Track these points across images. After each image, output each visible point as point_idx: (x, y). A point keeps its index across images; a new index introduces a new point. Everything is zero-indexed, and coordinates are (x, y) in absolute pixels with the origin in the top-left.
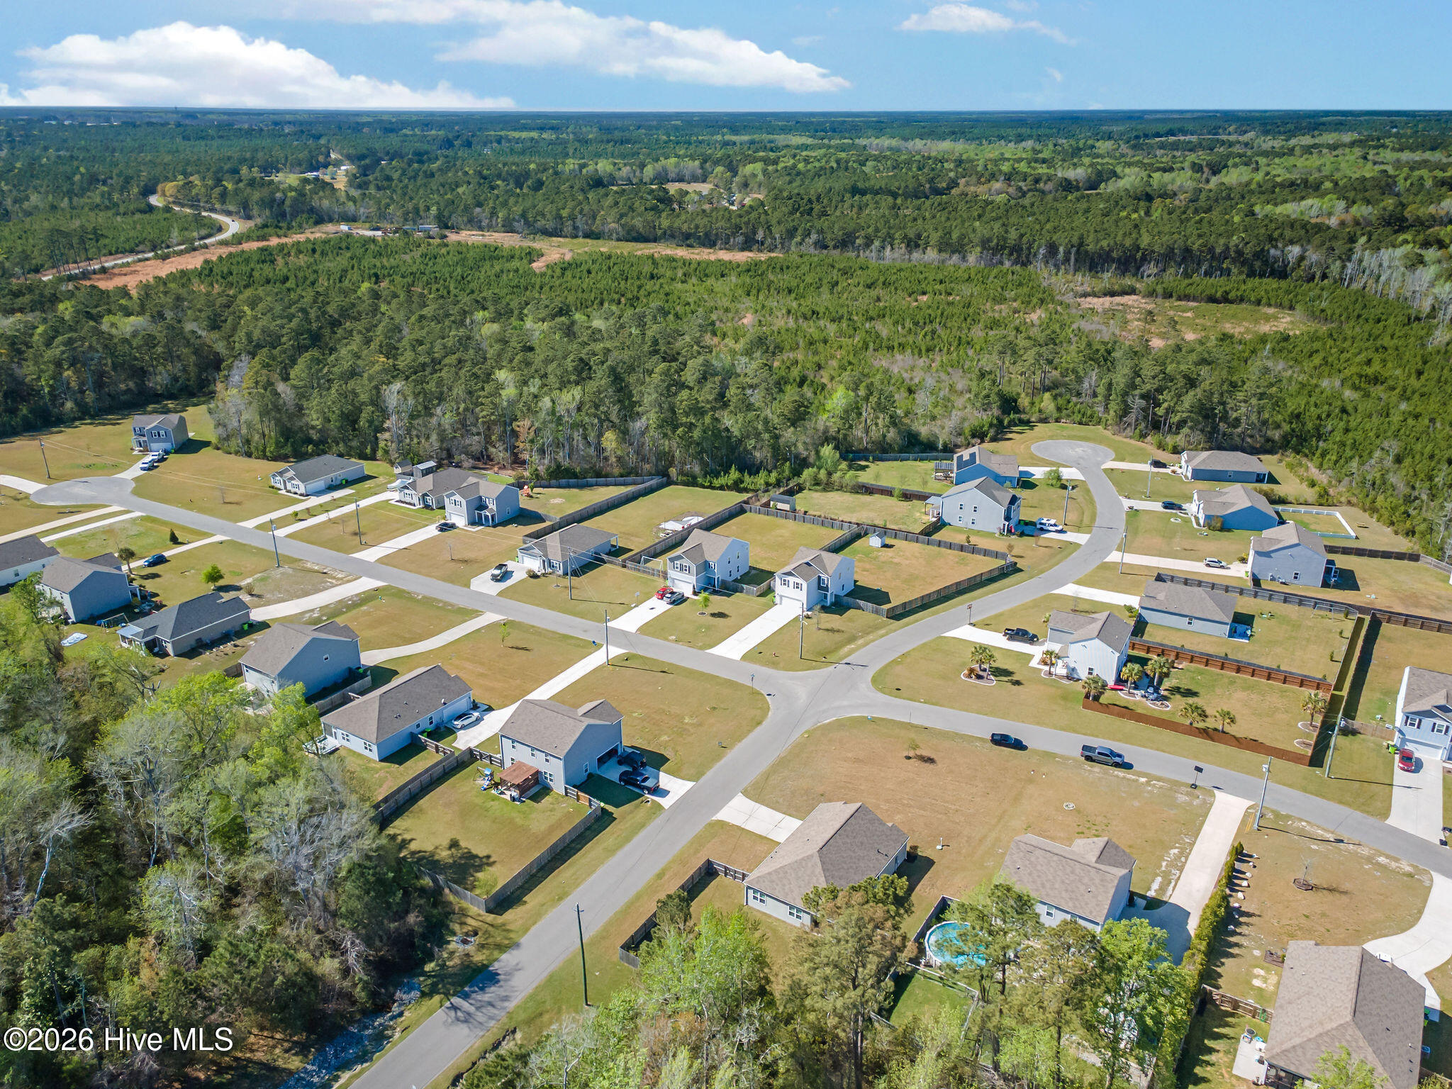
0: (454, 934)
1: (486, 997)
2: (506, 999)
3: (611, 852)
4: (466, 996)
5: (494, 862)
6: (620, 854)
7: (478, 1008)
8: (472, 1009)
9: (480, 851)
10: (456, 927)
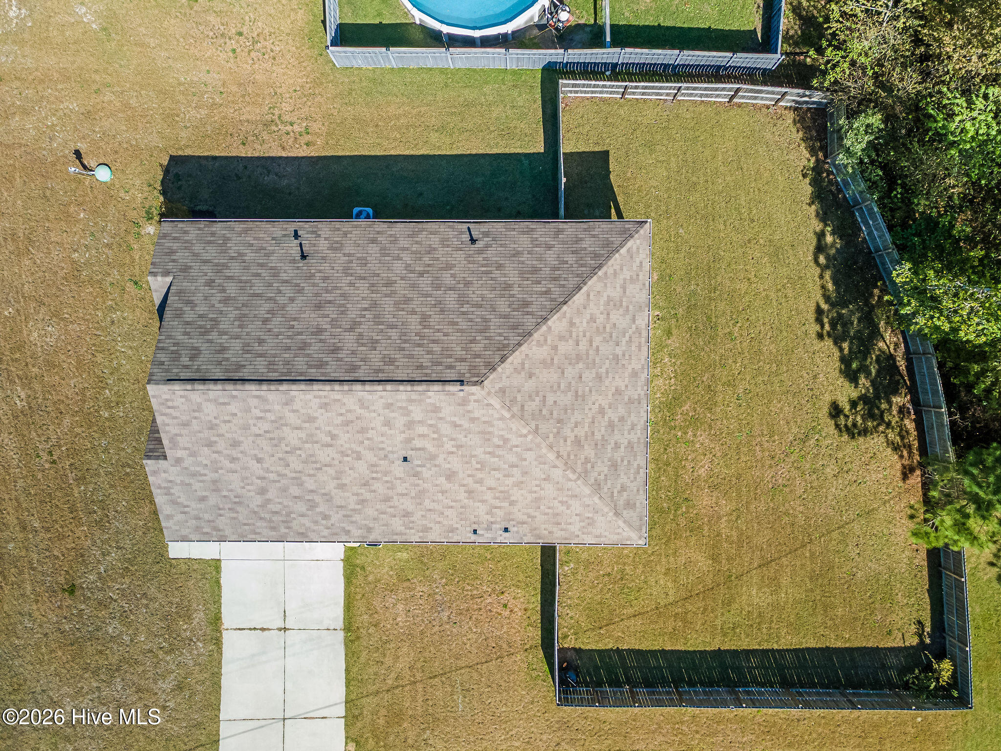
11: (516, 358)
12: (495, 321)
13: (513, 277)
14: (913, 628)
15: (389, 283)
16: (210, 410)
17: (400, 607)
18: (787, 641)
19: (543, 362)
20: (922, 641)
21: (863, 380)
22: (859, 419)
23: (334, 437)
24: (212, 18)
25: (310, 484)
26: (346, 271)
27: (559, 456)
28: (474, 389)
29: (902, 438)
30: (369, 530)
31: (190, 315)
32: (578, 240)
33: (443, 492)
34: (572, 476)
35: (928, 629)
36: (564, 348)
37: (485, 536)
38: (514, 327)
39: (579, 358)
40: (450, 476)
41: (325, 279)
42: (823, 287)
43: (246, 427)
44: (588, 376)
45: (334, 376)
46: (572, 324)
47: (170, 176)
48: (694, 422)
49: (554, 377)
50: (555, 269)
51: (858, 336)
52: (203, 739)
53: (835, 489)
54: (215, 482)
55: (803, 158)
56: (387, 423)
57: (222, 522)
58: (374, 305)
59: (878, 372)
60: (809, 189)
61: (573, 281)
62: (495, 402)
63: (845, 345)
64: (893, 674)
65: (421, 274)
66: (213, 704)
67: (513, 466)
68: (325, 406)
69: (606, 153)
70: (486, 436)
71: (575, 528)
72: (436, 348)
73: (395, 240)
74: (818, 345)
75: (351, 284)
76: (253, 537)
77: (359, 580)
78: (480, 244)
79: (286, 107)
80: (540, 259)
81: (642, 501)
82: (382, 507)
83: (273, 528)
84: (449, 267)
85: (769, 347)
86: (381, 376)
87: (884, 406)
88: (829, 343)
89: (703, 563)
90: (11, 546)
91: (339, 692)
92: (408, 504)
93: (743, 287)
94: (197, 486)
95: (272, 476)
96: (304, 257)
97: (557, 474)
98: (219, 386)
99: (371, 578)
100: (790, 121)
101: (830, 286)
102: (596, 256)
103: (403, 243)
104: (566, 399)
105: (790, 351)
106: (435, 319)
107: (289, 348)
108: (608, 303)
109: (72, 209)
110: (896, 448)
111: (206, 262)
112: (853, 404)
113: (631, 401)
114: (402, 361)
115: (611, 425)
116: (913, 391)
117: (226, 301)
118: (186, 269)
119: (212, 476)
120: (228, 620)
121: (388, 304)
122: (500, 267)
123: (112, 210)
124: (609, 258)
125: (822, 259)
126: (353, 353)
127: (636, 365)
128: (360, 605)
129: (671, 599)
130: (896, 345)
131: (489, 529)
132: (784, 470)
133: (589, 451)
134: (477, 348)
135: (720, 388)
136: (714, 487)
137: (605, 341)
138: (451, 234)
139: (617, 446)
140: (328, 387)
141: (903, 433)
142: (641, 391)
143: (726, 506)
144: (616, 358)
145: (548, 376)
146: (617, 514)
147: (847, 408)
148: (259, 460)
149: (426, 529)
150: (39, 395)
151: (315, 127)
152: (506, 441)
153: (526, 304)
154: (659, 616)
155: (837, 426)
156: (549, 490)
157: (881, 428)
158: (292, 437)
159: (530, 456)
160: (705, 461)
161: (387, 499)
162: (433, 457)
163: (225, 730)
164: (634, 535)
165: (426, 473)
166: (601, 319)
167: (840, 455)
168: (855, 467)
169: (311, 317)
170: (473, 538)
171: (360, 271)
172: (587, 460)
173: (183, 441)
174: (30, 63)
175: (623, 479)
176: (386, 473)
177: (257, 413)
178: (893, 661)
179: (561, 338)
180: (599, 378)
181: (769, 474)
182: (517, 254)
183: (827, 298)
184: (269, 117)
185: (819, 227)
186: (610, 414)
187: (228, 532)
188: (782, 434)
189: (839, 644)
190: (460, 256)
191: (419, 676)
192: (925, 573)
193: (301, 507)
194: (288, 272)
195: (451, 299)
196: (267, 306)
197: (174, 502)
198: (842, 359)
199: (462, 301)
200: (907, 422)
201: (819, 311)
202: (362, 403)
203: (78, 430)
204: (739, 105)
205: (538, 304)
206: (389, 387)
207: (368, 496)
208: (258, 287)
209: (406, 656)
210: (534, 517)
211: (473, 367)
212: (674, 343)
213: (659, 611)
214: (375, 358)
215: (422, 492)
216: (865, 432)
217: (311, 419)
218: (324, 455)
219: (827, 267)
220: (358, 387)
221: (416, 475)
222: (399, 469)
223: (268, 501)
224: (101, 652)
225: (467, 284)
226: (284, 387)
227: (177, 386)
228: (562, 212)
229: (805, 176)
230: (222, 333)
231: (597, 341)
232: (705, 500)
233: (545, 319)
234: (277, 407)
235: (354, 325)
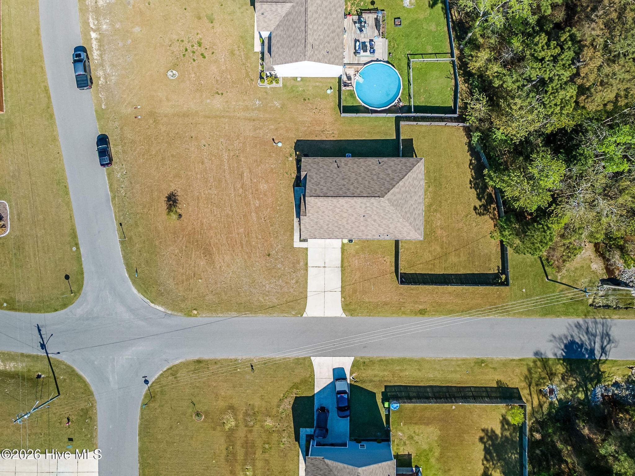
0: (551, 403)
1: (585, 338)
2: (578, 326)
3: (419, 363)
4: (592, 352)
5: (483, 430)
6: (416, 355)
7: (595, 336)
8: (598, 339)
9: (478, 451)
10: (546, 406)
11: (391, 191)
12: (386, 183)
13: (390, 172)
14: (497, 268)
15: (360, 174)
16: (319, 203)
17: (356, 261)
18: (462, 271)
19: (398, 192)
20: (499, 272)
21: (483, 200)
22: (482, 211)
23: (347, 210)
24: (309, 105)
25: (340, 223)
26: (349, 170)
27: (401, 215)
28: (382, 198)
29: (494, 216)
30: (353, 235)
31: (313, 181)
32: (406, 163)
33: (373, 225)
34: (405, 221)
35: (501, 268)
36: (403, 189)
37: (382, 237)
38: (391, 184)
39: (406, 192)
40: (375, 221)
41: (344, 173)
42: (471, 174)
43: (327, 208)
44: (408, 196)
45: (349, 195)
46: (404, 183)
47: (297, 145)
48: (436, 211)
49: (400, 196)
50: (400, 170)
51: (481, 188)
52: (303, 296)
53: (475, 230)
54: (316, 222)
55: (466, 140)
56: (361, 207)
57: (316, 233)
58: (357, 179)
59: (487, 198)
60: (467, 148)
61: (405, 173)
62: (387, 202)
63: (478, 190)
64: (491, 280)
65: (367, 171)
66: (306, 288)
67: (390, 218)
68: (346, 203)
69: (412, 139)
70: (384, 210)
71: (405, 235)
72: (372, 189)
73: (360, 163)
74: (470, 190)
75: (350, 174)
76: (323, 237)
77: (345, 253)
78: (381, 164)
79: (328, 127)
80: (396, 168)
81: (422, 229)
82: (357, 229)
83: (329, 235)
84: (374, 170)
85: (456, 191)
86: (360, 196)
87: (489, 207)
88: (473, 190)
89: (439, 249)
90: (254, 243)
91: (339, 284)
92: (363, 228)
93: (449, 174)
94: (312, 223)
95: (331, 221)
96: (338, 167)
97: (401, 220)
98: (322, 198)
99: (348, 253)
100: (462, 130)
101: (474, 174)
102: (410, 167)
103: (362, 164)
104: (403, 202)
105: (462, 192)
106: (372, 182)
107: (338, 189)
108: (413, 178)
109: (271, 154)
110: (492, 219)
111: (314, 168)
112: (480, 207)
113: (419, 203)
114: (364, 192)
115: (414, 209)
116: (497, 203)
117: (321, 178)
118: (310, 170)
119: (316, 220)
120: (309, 265)
121: (360, 179)
122: (387, 170)
123: (281, 153)
124: (413, 167)
125: (471, 167)
126: (353, 190)
127: (420, 194)
128: (345, 260)
129: (430, 259)
130: (492, 191)
131: (383, 235)
132: (461, 225)
133: (409, 215)
134: (382, 189)
135: (443, 201)
136: (442, 228)
137: (412, 188)
138: (374, 161)
139: (415, 214)
140: (348, 198)
141: (494, 215)
142: (421, 201)
143: (445, 234)
144: (415, 192)
145: (399, 196)
146: (415, 231)
147: (478, 207)
148: (329, 216)
149: (367, 235)
150: (262, 203)
151: (335, 132)
152: (389, 211)
153: (393, 179)
154: (427, 264)
155: (476, 212)
156: (399, 224)
157: (488, 213)
158: (337, 210)
159: (394, 215)
160: (439, 221)
161: (358, 227)
162: (371, 216)
163: (309, 294)
164: (420, 237)
165: (369, 220)
166: (411, 182)
167: (477, 221)
168: (481, 224)
169: (342, 182)
170: (379, 237)
171: (352, 171)
172: (408, 217)
173: (311, 212)
174: (262, 116)
175: (417, 222)
176: (359, 220)
177: (330, 204)
178: (491, 277)
179: (402, 187)
180: (411, 197)
181: (457, 225)
182: (391, 166)
183: (473, 178)
184: (323, 130)
185: (471, 158)
186: (414, 206)
187: (317, 236)
188: (460, 214)
189: (476, 272)
190: (377, 167)
191: (361, 280)
192: (500, 253)
193: (337, 229)
194: (335, 171)
195: (375, 177)
196: (331, 179)
197: (306, 228)
198: (477, 194)
199: (378, 178)
200: (495, 212)
201: (471, 181)
202: (355, 202)
203: (271, 212)
204: (448, 126)
205: (396, 179)
206: (362, 198)
207: (354, 226)
208: (328, 174)
209: (358, 274)
210: (395, 232)
211: (381, 194)
212: (430, 189)
213: (427, 263)
214: (358, 191)
215: (367, 225)
216: (483, 214)
217: (343, 206)
218: (344, 215)
219: (473, 169)
220: (355, 198)
221: (366, 220)
222: (362, 219)
223: (329, 228)
224: (276, 272)
225: (379, 174)
226: (338, 198)
227: (312, 198)
228: (401, 155)
229: (466, 145)
230: (321, 185)
231: (411, 188)
232: (439, 232)
233: (398, 182)
234: (335, 203)
235: (353, 184)
